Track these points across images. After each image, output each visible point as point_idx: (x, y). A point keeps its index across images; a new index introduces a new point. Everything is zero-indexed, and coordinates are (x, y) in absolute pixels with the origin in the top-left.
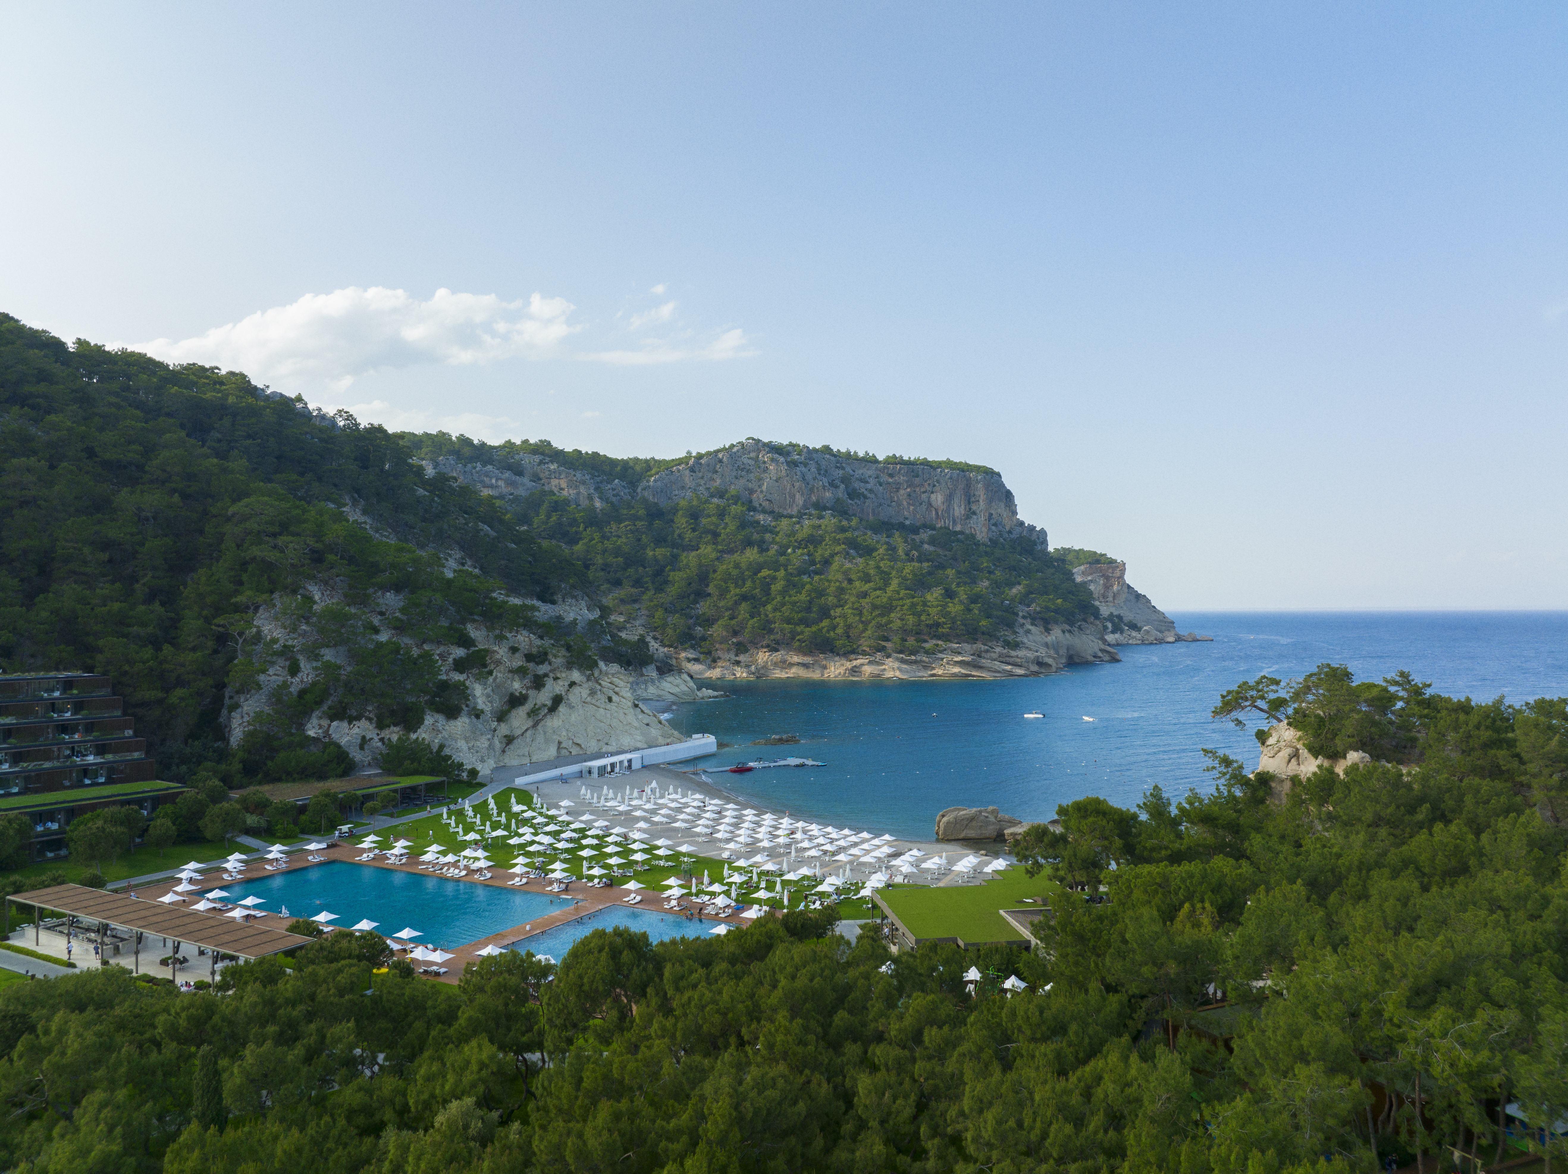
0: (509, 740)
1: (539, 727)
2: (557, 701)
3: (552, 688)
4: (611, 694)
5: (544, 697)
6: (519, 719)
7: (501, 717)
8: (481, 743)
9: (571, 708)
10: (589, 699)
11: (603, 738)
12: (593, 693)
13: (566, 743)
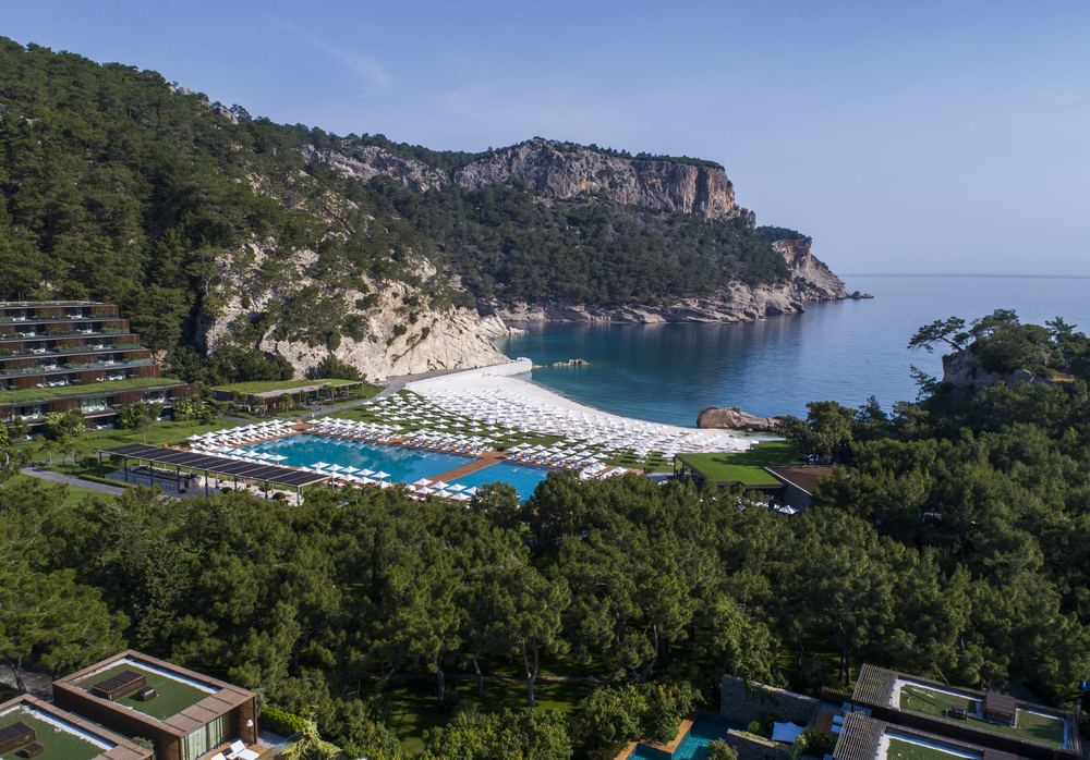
0: (396, 358)
2: (426, 332)
3: (422, 323)
4: (461, 327)
5: (416, 329)
6: (401, 343)
7: (389, 343)
8: (379, 359)
9: (435, 337)
10: (447, 331)
11: (457, 358)
12: (449, 327)
13: (433, 361)
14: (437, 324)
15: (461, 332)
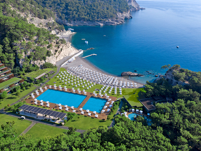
0: (57, 57)
1: (60, 54)
2: (61, 49)
3: (61, 47)
4: (68, 46)
5: (60, 49)
6: (57, 53)
7: (55, 54)
8: (54, 59)
9: (63, 50)
10: (66, 48)
11: (68, 53)
13: (64, 55)
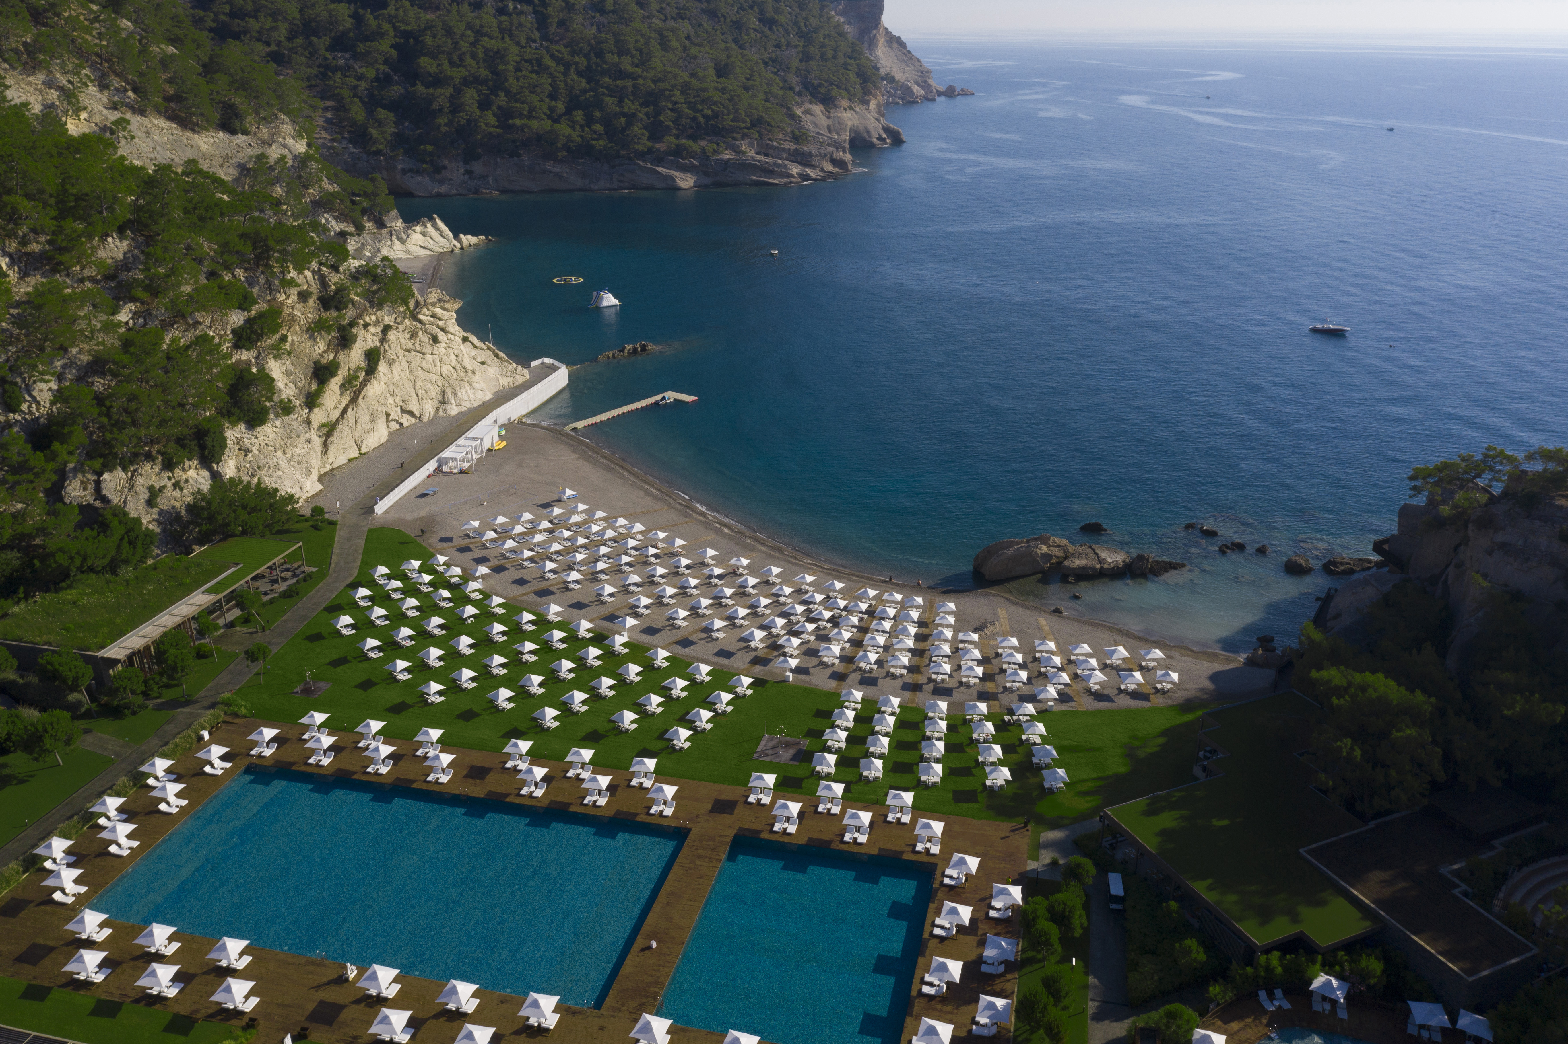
0: (329, 430)
1: (360, 400)
2: (372, 357)
3: (365, 339)
5: (355, 357)
6: (333, 396)
7: (311, 401)
8: (301, 449)
9: (391, 363)
10: (410, 344)
11: (435, 392)
12: (413, 335)
13: (395, 413)
14: (392, 335)
15: (435, 340)
